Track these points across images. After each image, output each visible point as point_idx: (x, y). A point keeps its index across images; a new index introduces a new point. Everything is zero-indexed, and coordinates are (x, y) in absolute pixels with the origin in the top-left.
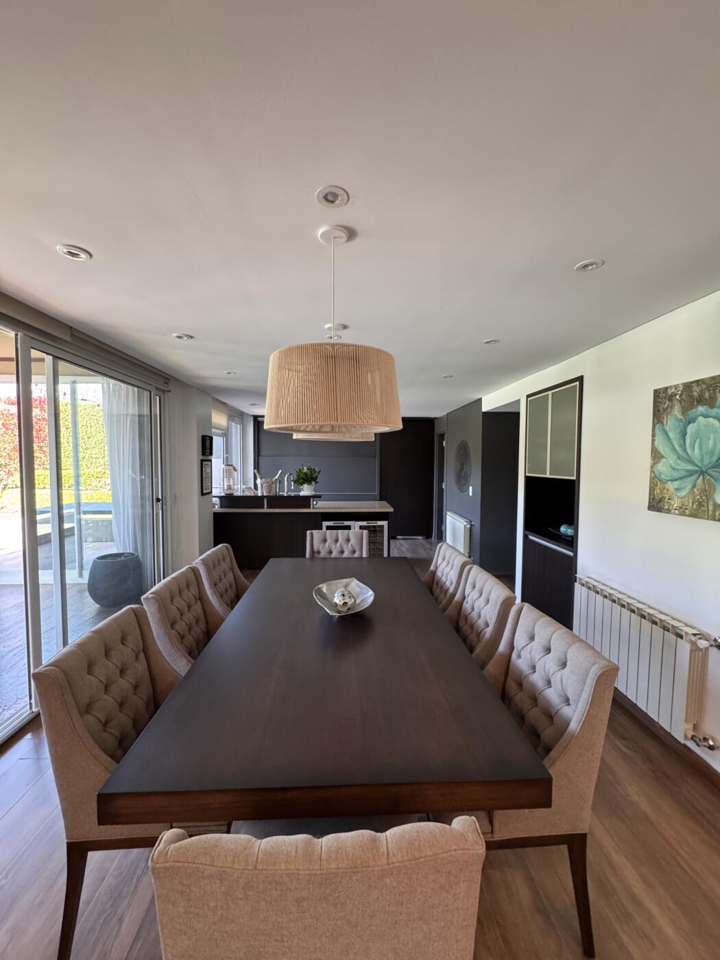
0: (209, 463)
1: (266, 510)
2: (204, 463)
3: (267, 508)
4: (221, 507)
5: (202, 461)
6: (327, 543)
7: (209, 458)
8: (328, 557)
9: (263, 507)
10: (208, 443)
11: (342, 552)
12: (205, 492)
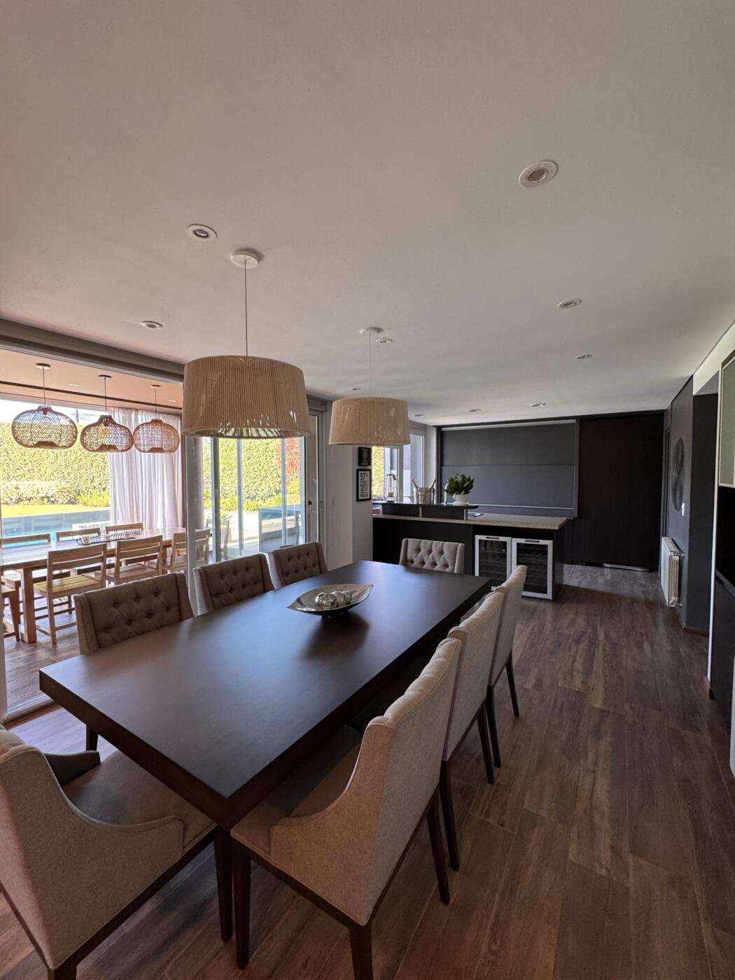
0: (368, 472)
1: (420, 519)
2: (360, 472)
3: (422, 517)
4: (384, 513)
5: (358, 471)
6: (420, 554)
7: (369, 467)
8: (420, 567)
9: (419, 516)
10: (365, 455)
11: (435, 564)
12: (360, 498)
